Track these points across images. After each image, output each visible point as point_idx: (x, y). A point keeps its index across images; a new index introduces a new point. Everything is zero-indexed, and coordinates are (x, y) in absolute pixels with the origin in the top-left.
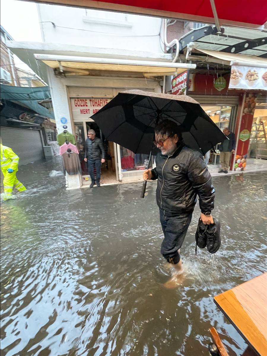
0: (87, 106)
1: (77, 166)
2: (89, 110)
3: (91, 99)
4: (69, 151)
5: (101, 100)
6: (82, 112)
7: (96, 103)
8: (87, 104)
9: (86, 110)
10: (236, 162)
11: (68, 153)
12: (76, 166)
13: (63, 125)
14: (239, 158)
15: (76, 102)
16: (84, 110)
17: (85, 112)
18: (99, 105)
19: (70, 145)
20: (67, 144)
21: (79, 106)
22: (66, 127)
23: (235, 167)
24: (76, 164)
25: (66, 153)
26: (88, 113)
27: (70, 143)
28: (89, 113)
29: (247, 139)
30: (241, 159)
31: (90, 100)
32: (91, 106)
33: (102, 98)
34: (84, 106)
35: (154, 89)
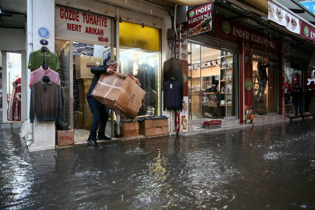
0: (78, 20)
1: (57, 106)
2: (80, 26)
3: (85, 13)
4: (46, 79)
5: (98, 18)
6: (70, 27)
7: (91, 19)
8: (78, 18)
9: (76, 25)
10: (246, 114)
11: (43, 83)
12: (55, 106)
13: (41, 39)
14: (247, 109)
15: (62, 12)
16: (74, 25)
17: (74, 29)
18: (95, 22)
19: (49, 71)
20: (44, 68)
21: (66, 18)
22: (47, 43)
23: (245, 119)
24: (55, 103)
25: (40, 82)
26: (78, 31)
27: (49, 68)
28: (80, 31)
29: (251, 88)
30: (249, 110)
31: (84, 15)
32: (84, 22)
33: (100, 15)
34: (74, 20)
35: (162, 19)
